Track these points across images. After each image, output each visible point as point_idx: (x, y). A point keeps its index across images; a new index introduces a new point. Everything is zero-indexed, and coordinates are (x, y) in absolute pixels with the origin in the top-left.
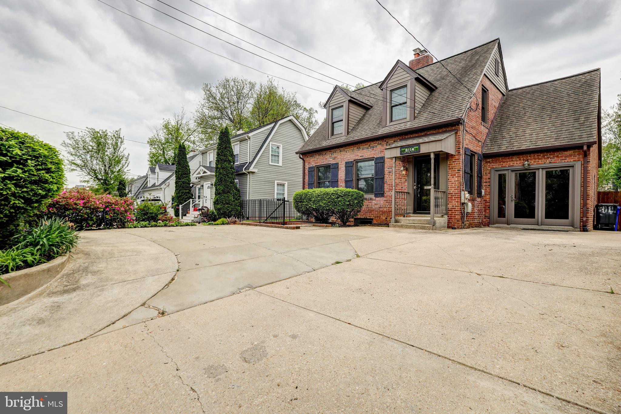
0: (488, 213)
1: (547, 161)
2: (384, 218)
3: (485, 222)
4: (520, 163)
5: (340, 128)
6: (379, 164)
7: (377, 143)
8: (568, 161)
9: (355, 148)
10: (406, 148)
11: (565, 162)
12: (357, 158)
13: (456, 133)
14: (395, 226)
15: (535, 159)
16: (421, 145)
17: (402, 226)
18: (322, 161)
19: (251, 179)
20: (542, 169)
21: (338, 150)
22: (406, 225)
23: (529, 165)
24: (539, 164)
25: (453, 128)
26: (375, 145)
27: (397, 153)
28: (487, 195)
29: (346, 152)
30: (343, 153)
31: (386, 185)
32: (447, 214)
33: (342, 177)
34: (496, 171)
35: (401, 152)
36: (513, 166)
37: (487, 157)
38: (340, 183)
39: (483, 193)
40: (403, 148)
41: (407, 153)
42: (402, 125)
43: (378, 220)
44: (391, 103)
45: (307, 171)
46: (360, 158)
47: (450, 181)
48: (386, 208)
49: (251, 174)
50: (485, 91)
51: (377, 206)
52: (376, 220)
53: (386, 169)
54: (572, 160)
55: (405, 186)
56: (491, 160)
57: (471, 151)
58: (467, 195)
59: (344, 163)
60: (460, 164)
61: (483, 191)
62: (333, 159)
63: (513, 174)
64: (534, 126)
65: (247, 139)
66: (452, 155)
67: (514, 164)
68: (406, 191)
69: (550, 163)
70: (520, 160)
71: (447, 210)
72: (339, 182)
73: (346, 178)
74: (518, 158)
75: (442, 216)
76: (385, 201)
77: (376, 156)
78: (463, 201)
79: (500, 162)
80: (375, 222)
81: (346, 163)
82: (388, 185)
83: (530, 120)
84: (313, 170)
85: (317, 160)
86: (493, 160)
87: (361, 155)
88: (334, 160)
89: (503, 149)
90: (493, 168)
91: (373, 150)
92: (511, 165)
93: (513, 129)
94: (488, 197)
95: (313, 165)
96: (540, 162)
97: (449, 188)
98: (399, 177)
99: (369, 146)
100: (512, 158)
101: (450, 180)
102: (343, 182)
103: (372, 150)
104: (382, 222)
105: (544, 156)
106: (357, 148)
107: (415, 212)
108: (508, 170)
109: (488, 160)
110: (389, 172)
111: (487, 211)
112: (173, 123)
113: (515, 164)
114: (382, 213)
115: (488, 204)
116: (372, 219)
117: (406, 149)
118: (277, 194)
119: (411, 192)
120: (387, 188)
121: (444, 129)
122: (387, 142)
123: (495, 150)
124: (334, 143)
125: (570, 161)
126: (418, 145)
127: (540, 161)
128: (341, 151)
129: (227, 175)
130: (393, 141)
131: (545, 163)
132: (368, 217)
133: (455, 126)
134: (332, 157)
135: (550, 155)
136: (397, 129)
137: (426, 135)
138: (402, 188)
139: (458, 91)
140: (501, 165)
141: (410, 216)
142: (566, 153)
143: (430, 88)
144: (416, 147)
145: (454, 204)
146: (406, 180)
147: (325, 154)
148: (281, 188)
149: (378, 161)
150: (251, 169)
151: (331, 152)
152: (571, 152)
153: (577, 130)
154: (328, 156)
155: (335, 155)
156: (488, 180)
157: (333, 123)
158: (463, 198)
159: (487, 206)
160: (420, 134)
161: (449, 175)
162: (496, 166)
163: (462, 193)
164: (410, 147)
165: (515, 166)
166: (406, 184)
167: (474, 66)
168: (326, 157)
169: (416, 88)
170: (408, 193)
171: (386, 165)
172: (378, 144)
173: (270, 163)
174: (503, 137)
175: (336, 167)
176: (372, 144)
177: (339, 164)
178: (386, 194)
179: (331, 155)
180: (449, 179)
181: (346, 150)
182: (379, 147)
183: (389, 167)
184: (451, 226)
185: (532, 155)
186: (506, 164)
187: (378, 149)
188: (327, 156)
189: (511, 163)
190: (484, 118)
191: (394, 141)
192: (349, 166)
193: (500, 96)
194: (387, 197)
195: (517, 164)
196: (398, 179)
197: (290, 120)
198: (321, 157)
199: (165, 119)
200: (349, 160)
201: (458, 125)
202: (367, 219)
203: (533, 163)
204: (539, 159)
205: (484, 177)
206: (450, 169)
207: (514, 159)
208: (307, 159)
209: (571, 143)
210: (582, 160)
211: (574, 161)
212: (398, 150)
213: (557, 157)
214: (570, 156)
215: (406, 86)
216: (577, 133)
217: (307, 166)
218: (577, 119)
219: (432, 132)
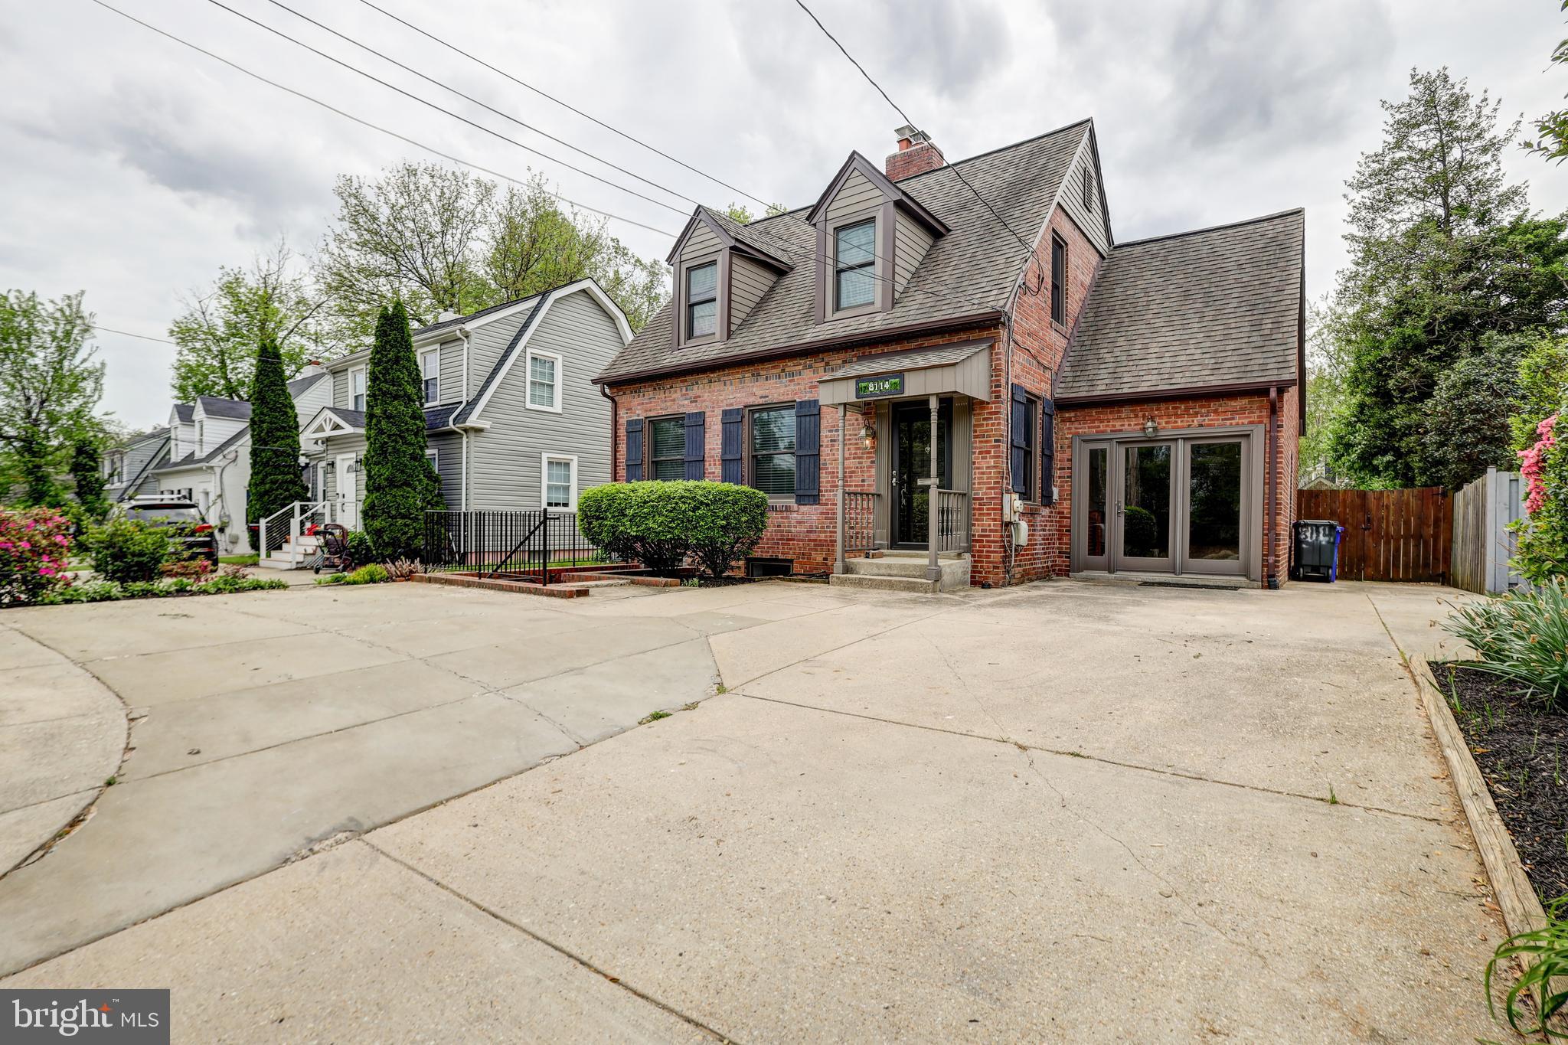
0: (1066, 544)
1: (1193, 421)
2: (820, 559)
3: (1059, 566)
4: (1136, 425)
5: (710, 321)
6: (808, 418)
7: (801, 364)
8: (1237, 424)
9: (746, 375)
10: (869, 381)
11: (1231, 424)
12: (752, 400)
13: (992, 347)
14: (842, 583)
15: (1169, 416)
16: (906, 374)
17: (859, 583)
18: (663, 405)
19: (472, 449)
20: (1184, 439)
21: (704, 379)
22: (870, 580)
23: (1155, 429)
24: (1178, 427)
25: (985, 334)
26: (797, 368)
27: (847, 393)
28: (1065, 499)
29: (725, 385)
30: (716, 386)
31: (823, 475)
32: (969, 549)
33: (714, 449)
34: (1084, 441)
35: (858, 390)
36: (1121, 430)
37: (1063, 406)
38: (710, 465)
39: (1055, 496)
40: (863, 381)
41: (872, 394)
42: (864, 319)
43: (805, 563)
44: (836, 260)
45: (622, 432)
46: (761, 401)
47: (978, 468)
48: (825, 532)
49: (472, 435)
50: (1059, 245)
51: (803, 528)
52: (800, 563)
53: (824, 433)
54: (1246, 421)
55: (870, 476)
56: (1073, 414)
57: (1026, 391)
58: (1018, 504)
59: (719, 412)
60: (1001, 424)
61: (1055, 491)
62: (691, 402)
63: (1122, 451)
64: (1167, 336)
65: (460, 339)
66: (982, 402)
67: (1123, 425)
68: (873, 490)
69: (1201, 426)
70: (1136, 416)
71: (971, 539)
72: (707, 464)
73: (724, 452)
74: (1132, 411)
75: (959, 555)
76: (822, 513)
77: (799, 397)
78: (1006, 519)
79: (1093, 421)
80: (797, 568)
81: (725, 413)
82: (830, 473)
83: (1159, 323)
84: (639, 427)
85: (651, 403)
86: (1078, 414)
87: (762, 393)
88: (694, 404)
89: (1100, 390)
90: (1077, 434)
91: (793, 381)
92: (1118, 428)
93: (1121, 341)
94: (1066, 504)
95: (638, 415)
96: (1179, 424)
97: (974, 484)
98: (856, 453)
99: (783, 371)
100: (1119, 412)
101: (977, 465)
102: (717, 463)
103: (790, 381)
104: (817, 569)
105: (1187, 410)
106: (753, 375)
107: (893, 545)
108: (1111, 439)
109: (1067, 415)
110: (832, 441)
111: (1065, 539)
112: (252, 281)
113: (1126, 427)
114: (815, 545)
115: (1066, 522)
116: (791, 561)
117: (871, 385)
118: (549, 487)
119: (885, 492)
120: (827, 482)
121: (964, 336)
122: (827, 364)
123: (1083, 391)
124: (694, 358)
125: (1243, 423)
126: (900, 374)
127: (1179, 420)
128: (710, 382)
129: (402, 437)
130: (840, 362)
131: (1189, 426)
132: (780, 557)
133: (988, 328)
134: (688, 397)
135: (1201, 407)
136: (850, 331)
137: (920, 349)
138: (863, 481)
139: (998, 243)
140: (1094, 427)
141: (882, 556)
142: (1233, 403)
143: (932, 228)
144: (893, 381)
145: (985, 524)
146: (872, 462)
147: (671, 387)
148: (562, 471)
149: (804, 411)
150: (473, 421)
151: (686, 384)
152: (1243, 402)
153: (1256, 350)
154: (678, 395)
155: (696, 391)
156: (1067, 464)
157: (691, 307)
158: (1006, 510)
159: (1065, 526)
160: (906, 345)
161: (975, 453)
162: (1085, 429)
163: (1006, 497)
164: (881, 379)
165: (1127, 431)
166: (873, 471)
169: (898, 226)
170: (879, 495)
171: (824, 423)
172: (805, 368)
173: (529, 405)
174: (1101, 361)
175: (698, 421)
176: (791, 365)
177: (707, 415)
178: (824, 496)
179: (687, 390)
180: (974, 463)
181: (725, 378)
182: (808, 374)
183: (832, 426)
184: (979, 581)
185: (1163, 406)
186: (1107, 426)
187: (804, 379)
188: (676, 392)
189: (1118, 424)
190: (1057, 312)
191: (845, 362)
192: (731, 418)
193: (1095, 259)
194: (827, 504)
195: (1129, 425)
196: (854, 458)
197: (584, 291)
198: (660, 395)
199: (227, 269)
200: (732, 405)
201: (996, 327)
202: (777, 560)
203: (1164, 425)
204: (1177, 416)
205: (1058, 456)
206: (976, 437)
207: (1123, 415)
208: (623, 399)
209: (1244, 381)
210: (1266, 420)
211: (1251, 423)
212: (852, 385)
213: (1216, 412)
214: (1243, 410)
215: (872, 220)
216: (1258, 358)
217: (624, 418)
218: (1256, 326)
219: (935, 341)
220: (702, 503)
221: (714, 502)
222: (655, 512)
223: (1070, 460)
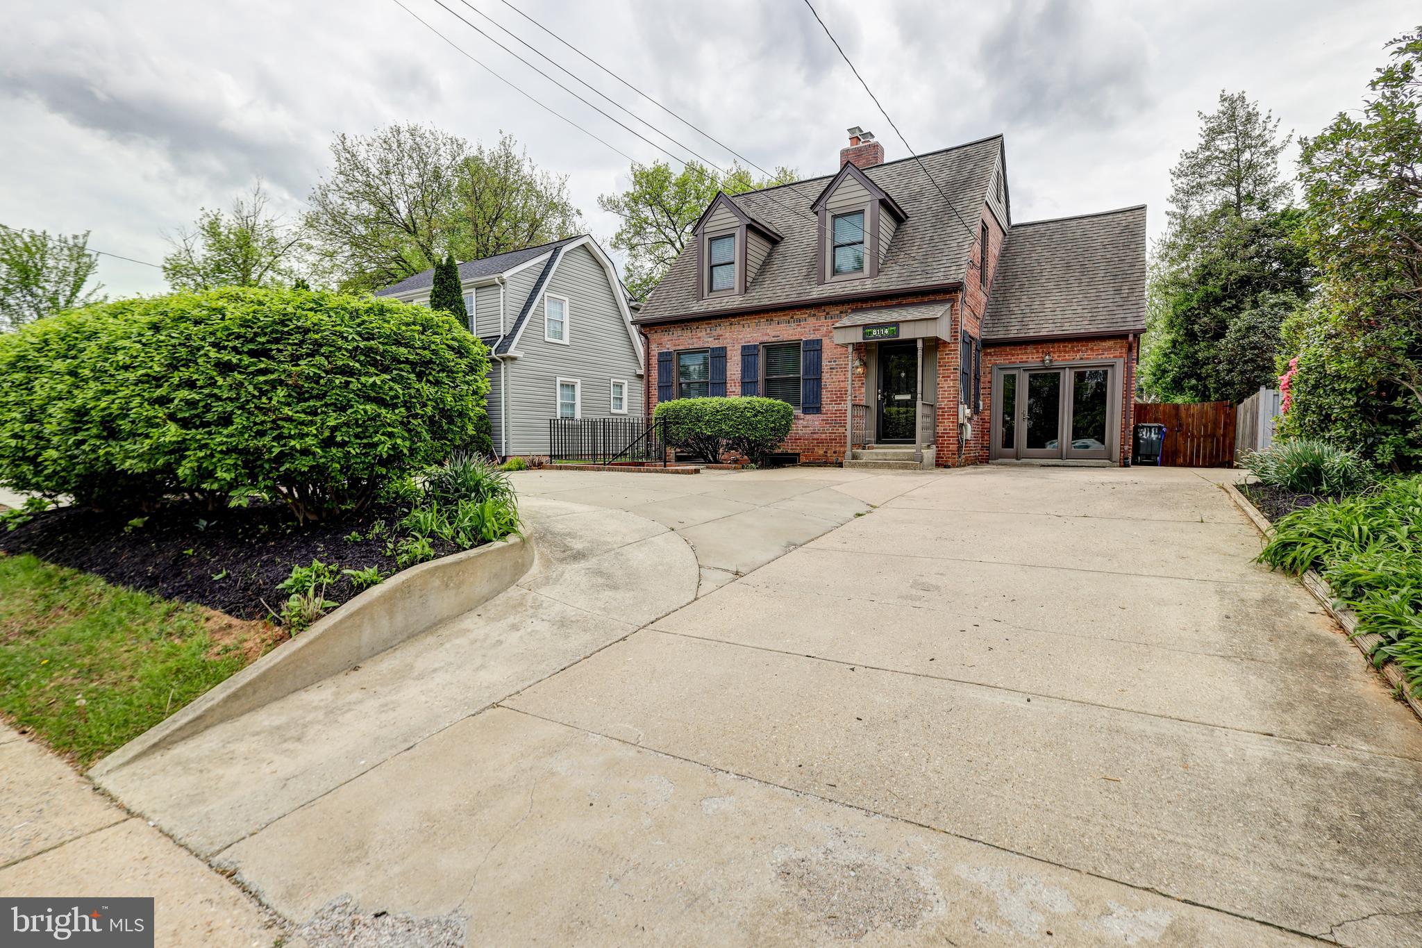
0: (987, 440)
1: (1076, 356)
2: (821, 452)
3: (982, 456)
4: (1037, 358)
5: (728, 279)
6: (812, 352)
7: (806, 314)
8: (1106, 358)
9: (762, 321)
10: (873, 328)
11: (1102, 358)
12: (765, 339)
13: (952, 306)
14: (853, 466)
15: (1060, 352)
16: (901, 323)
17: (866, 465)
18: (690, 342)
19: (510, 374)
20: (1070, 368)
21: (725, 323)
22: (875, 464)
23: (1051, 361)
24: (1066, 360)
25: (949, 297)
26: (803, 316)
27: (857, 337)
28: (986, 409)
29: (744, 327)
30: (736, 328)
31: (824, 392)
32: (936, 442)
33: (735, 374)
34: (1003, 369)
35: (864, 334)
36: (1027, 362)
37: (987, 344)
38: (731, 386)
39: (981, 408)
40: (869, 328)
41: (875, 337)
42: (857, 283)
43: (809, 456)
44: (833, 240)
45: (654, 360)
46: (774, 339)
47: (941, 388)
48: (834, 433)
49: (508, 362)
50: (985, 229)
51: (808, 431)
52: (806, 456)
53: (825, 363)
54: (1111, 356)
55: (862, 394)
56: (993, 350)
57: (969, 335)
58: (968, 411)
59: (738, 347)
60: (955, 359)
61: (981, 403)
62: (715, 339)
63: (1026, 375)
64: (1056, 296)
65: (496, 285)
66: (945, 343)
67: (1028, 358)
68: (863, 403)
69: (1081, 359)
70: (1038, 352)
71: (937, 436)
72: (728, 385)
73: (745, 376)
74: (1035, 348)
75: (928, 446)
76: (822, 420)
77: (806, 337)
78: (961, 421)
79: (1007, 355)
80: (803, 459)
81: (744, 348)
82: (829, 391)
83: (1051, 285)
84: (668, 357)
85: (680, 340)
86: (999, 350)
87: (774, 334)
88: (717, 341)
89: (1013, 333)
90: (996, 364)
91: (800, 325)
92: (1024, 360)
93: (1025, 299)
94: (987, 413)
95: (668, 349)
96: (1067, 358)
97: (939, 398)
99: (792, 318)
100: (1025, 349)
101: (940, 386)
102: (737, 383)
103: (798, 325)
104: (822, 459)
105: (1073, 348)
106: (767, 320)
107: (879, 441)
108: (1020, 368)
109: (987, 351)
110: (830, 369)
111: (986, 438)
113: (1030, 359)
114: (818, 442)
115: (987, 425)
116: (798, 454)
117: (874, 331)
118: (562, 405)
119: (873, 405)
120: (829, 397)
121: (932, 298)
122: (828, 314)
123: (1001, 335)
124: (718, 307)
125: (1109, 357)
126: (897, 324)
127: (1067, 355)
128: (732, 324)
130: (838, 313)
131: (1073, 359)
132: (792, 452)
133: (950, 293)
134: (712, 335)
135: (1082, 346)
136: (846, 291)
137: (900, 305)
138: (857, 397)
139: (949, 230)
140: (1008, 359)
141: (873, 448)
142: (1104, 344)
143: (899, 218)
144: (892, 328)
145: (947, 425)
146: (863, 383)
147: (697, 328)
148: (569, 393)
149: (809, 347)
150: (512, 352)
151: (709, 326)
152: (1110, 343)
153: (1119, 308)
154: (704, 333)
155: (719, 331)
157: (713, 267)
158: (961, 416)
159: (986, 429)
160: (890, 302)
161: (939, 377)
162: (1000, 361)
163: (961, 407)
164: (883, 327)
165: (1031, 362)
166: (863, 390)
167: (967, 183)
168: (699, 335)
169: (881, 217)
170: (867, 407)
171: (824, 356)
172: (809, 316)
173: (547, 339)
174: (1011, 313)
175: (721, 353)
176: (798, 314)
177: (729, 349)
178: (825, 407)
179: (711, 330)
180: (939, 384)
181: (743, 322)
182: (812, 321)
183: (831, 358)
184: (941, 464)
185: (1056, 345)
186: (1017, 359)
187: (810, 325)
188: (701, 331)
189: (1024, 357)
190: (983, 279)
191: (841, 312)
192: (748, 353)
193: (1002, 236)
194: (827, 414)
195: (1032, 359)
196: (849, 381)
197: (583, 245)
198: (688, 334)
200: (749, 342)
201: (955, 292)
202: (790, 454)
203: (1056, 358)
204: (1065, 352)
205: (982, 379)
206: (940, 366)
207: (1027, 351)
208: (654, 337)
209: (1111, 329)
210: (1125, 355)
211: (1115, 357)
212: (860, 331)
213: (1092, 349)
214: (1110, 348)
215: (862, 212)
216: (1120, 314)
217: (655, 351)
218: (1118, 291)
219: (910, 300)
220: (759, 412)
221: (767, 411)
222: (726, 418)
223: (990, 382)
